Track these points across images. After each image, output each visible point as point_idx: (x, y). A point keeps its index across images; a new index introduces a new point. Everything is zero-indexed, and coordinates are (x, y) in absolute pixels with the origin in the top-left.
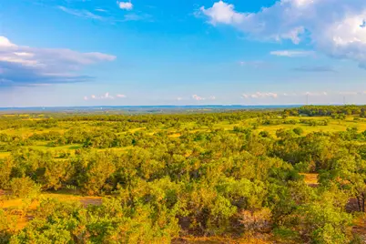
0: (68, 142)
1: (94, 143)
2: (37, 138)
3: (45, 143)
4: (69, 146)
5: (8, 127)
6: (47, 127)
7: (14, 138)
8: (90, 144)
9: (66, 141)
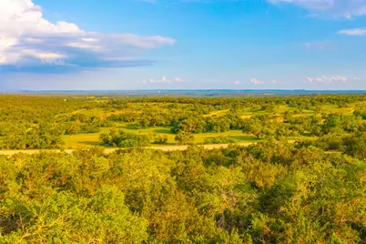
0: (151, 125)
1: (185, 126)
2: (114, 119)
3: (123, 124)
4: (152, 129)
5: (80, 108)
6: (119, 108)
7: (92, 119)
8: (181, 128)
9: (148, 123)
